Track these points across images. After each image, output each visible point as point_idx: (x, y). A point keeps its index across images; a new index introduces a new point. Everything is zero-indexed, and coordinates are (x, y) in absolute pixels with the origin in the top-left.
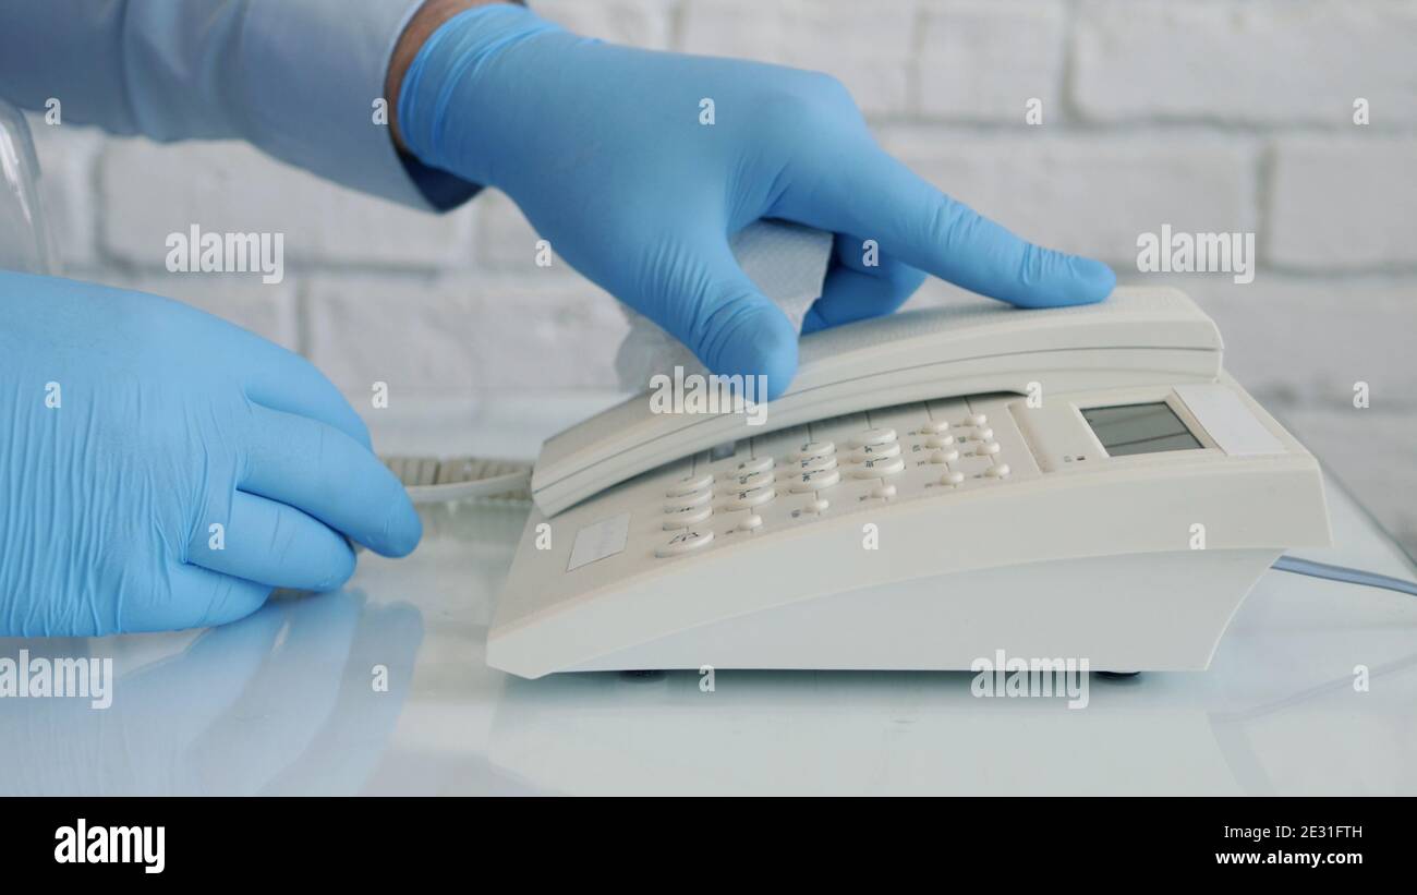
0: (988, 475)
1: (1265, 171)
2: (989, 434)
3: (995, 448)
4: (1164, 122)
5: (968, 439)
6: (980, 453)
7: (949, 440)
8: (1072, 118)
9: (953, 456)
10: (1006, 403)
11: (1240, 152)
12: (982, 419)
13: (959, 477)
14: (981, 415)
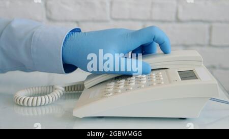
0: (160, 83)
1: (210, 29)
2: (161, 76)
3: (162, 79)
4: (193, 21)
5: (158, 77)
6: (159, 79)
7: (154, 77)
8: (178, 20)
9: (155, 80)
10: (165, 70)
11: (207, 26)
12: (161, 73)
13: (155, 84)
14: (161, 72)
